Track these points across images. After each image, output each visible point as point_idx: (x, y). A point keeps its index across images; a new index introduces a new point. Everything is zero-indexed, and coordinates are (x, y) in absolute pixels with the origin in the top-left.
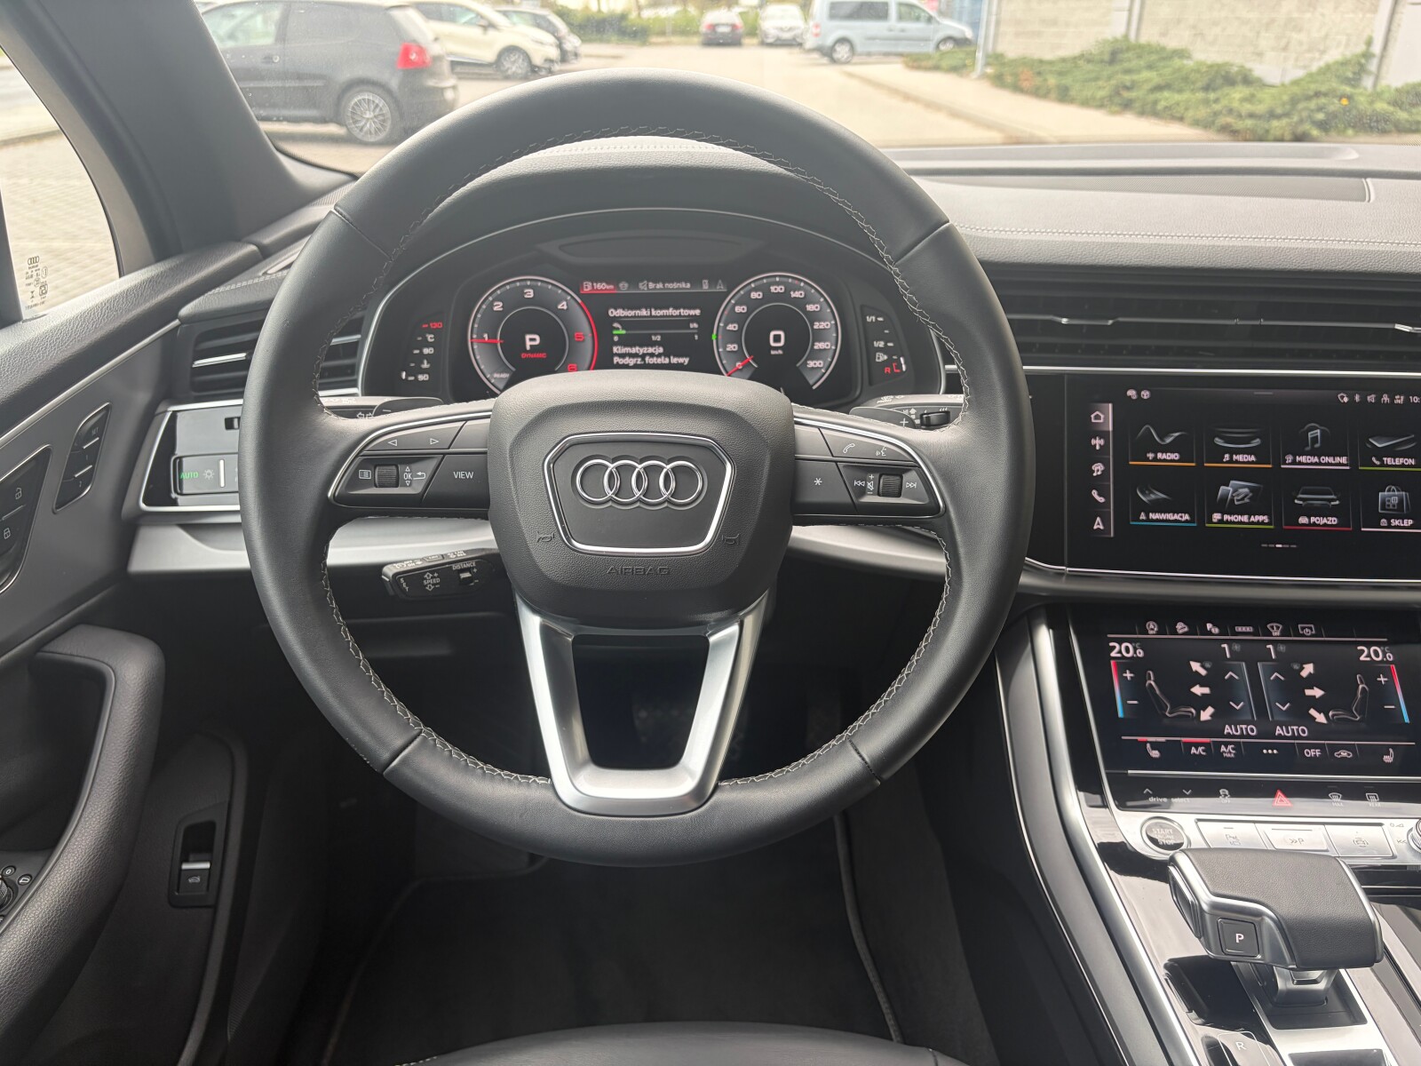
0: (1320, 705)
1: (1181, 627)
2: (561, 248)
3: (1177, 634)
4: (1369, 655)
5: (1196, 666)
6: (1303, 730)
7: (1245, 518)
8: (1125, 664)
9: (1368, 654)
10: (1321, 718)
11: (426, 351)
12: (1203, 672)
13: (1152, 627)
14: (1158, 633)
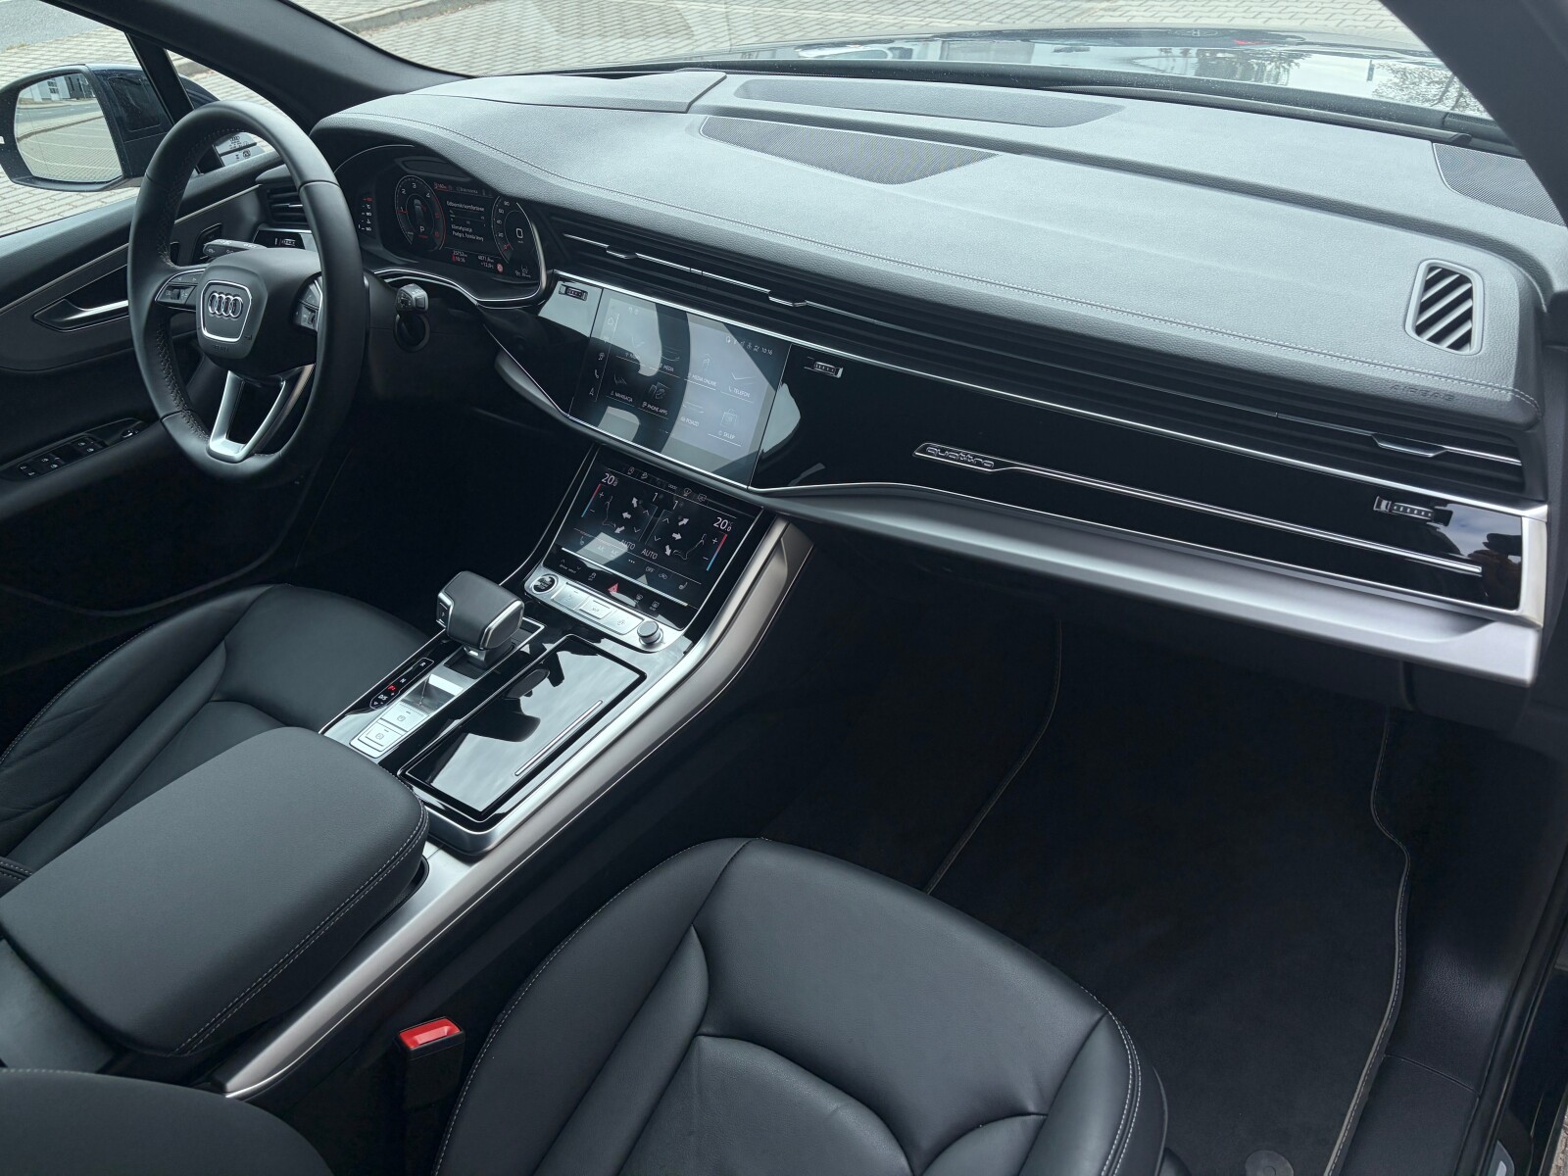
0: (674, 544)
1: (645, 475)
2: (403, 162)
3: (639, 478)
4: (719, 525)
5: (635, 501)
6: (654, 555)
7: (657, 409)
8: (607, 488)
9: (722, 524)
10: (668, 552)
11: (368, 214)
12: (635, 505)
13: (632, 469)
14: (632, 475)
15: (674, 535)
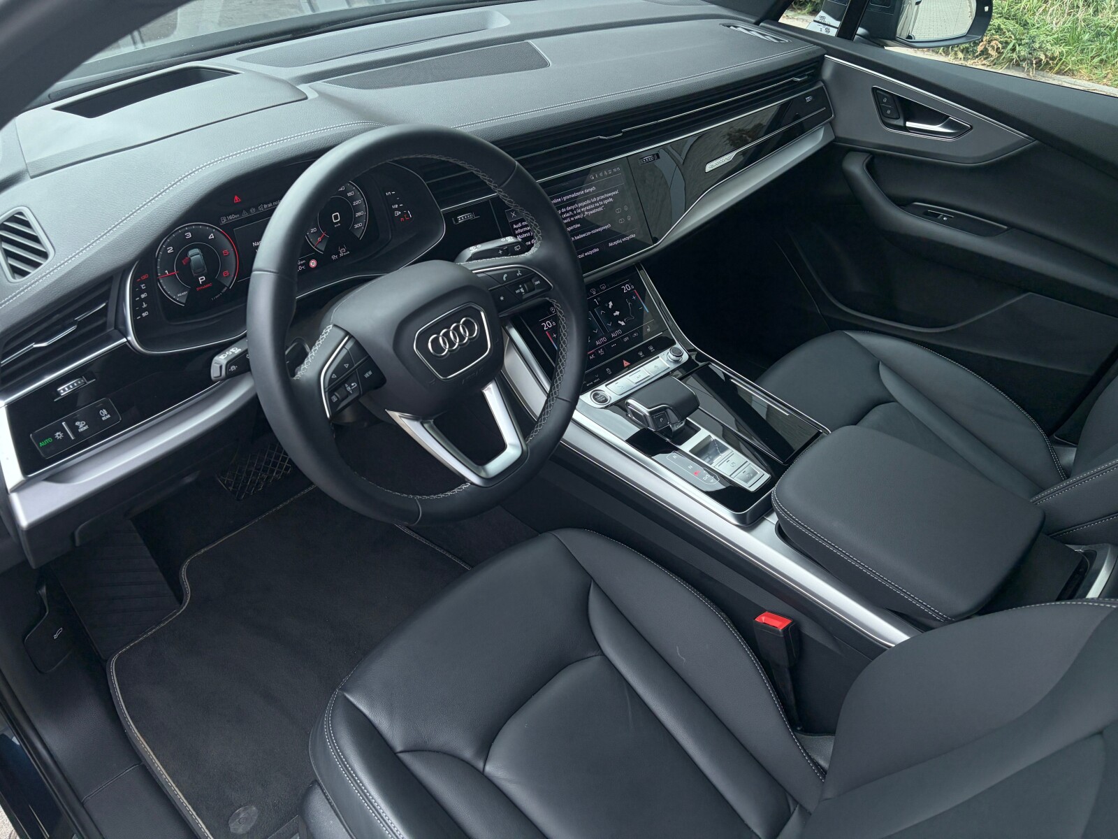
15: (615, 314)
